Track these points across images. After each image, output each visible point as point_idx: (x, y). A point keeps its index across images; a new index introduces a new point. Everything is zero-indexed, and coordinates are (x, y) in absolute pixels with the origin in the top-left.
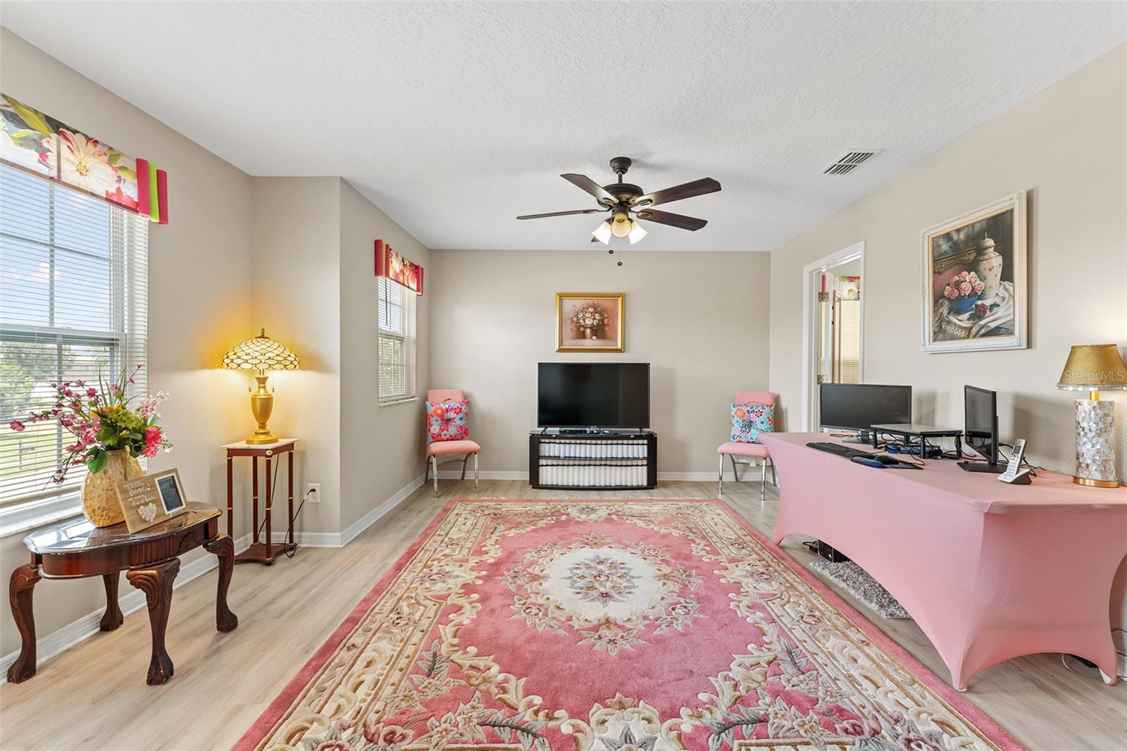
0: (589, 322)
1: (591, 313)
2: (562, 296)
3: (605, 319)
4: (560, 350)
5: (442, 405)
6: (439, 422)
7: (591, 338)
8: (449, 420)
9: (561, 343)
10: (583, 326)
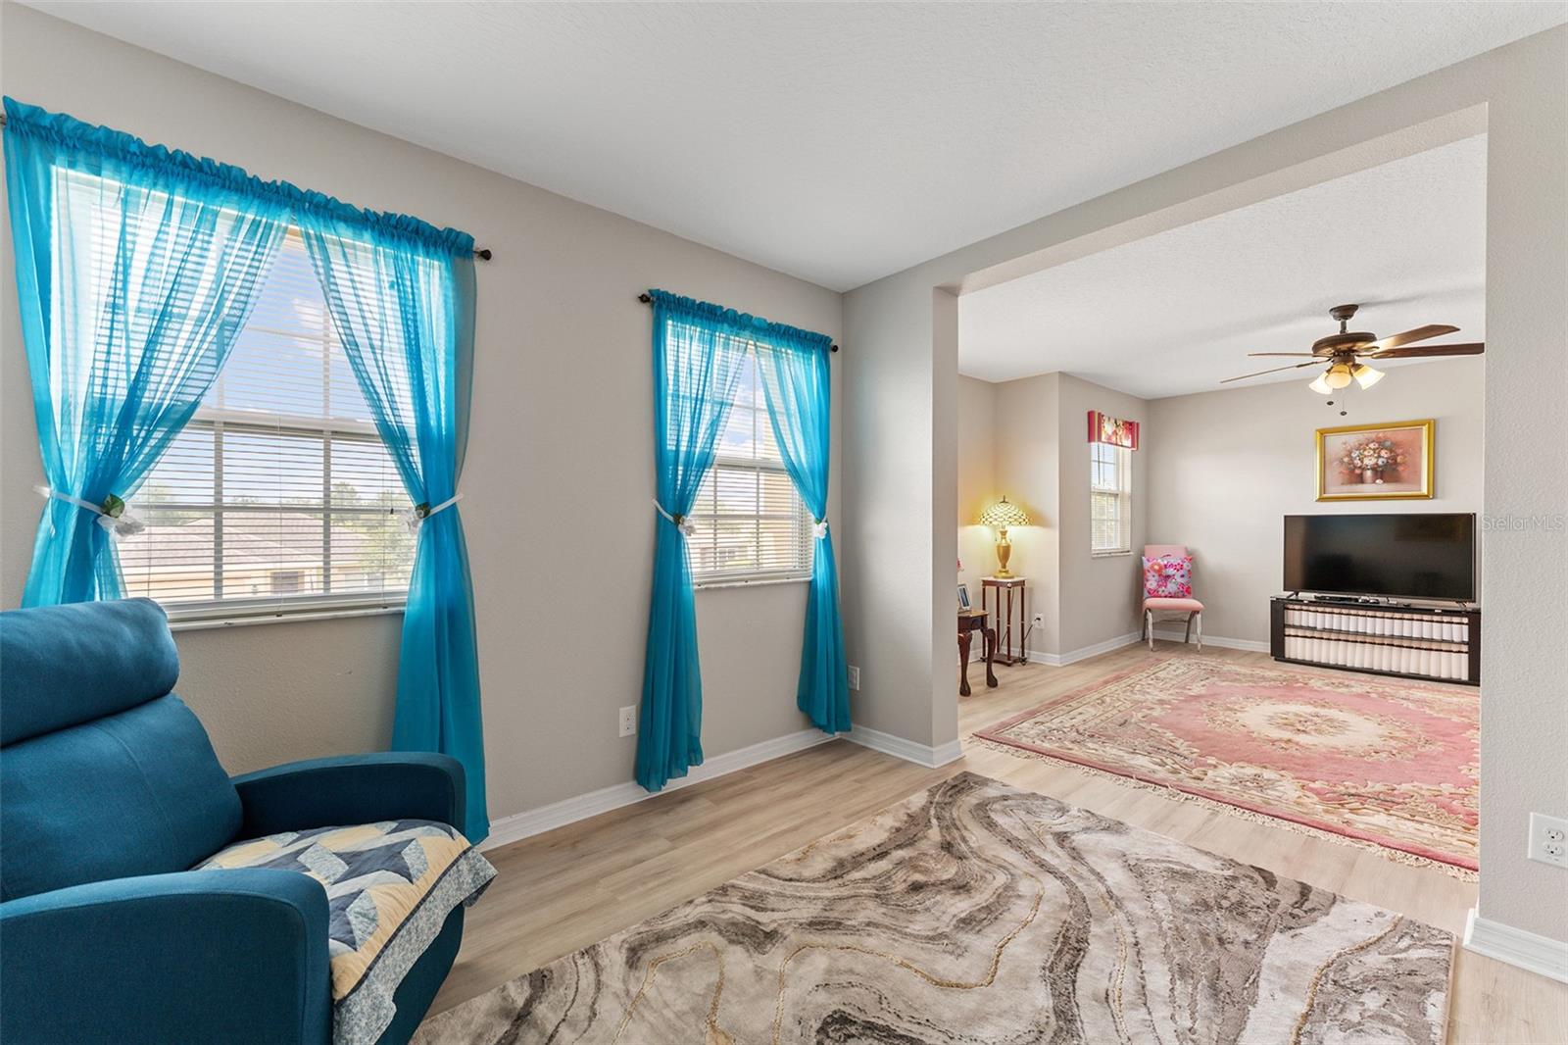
0: (1369, 462)
1: (1374, 450)
2: (1324, 433)
3: (1398, 455)
4: (1321, 499)
5: (1159, 561)
6: (1157, 577)
7: (1374, 482)
8: (1168, 577)
9: (1323, 488)
10: (1360, 467)
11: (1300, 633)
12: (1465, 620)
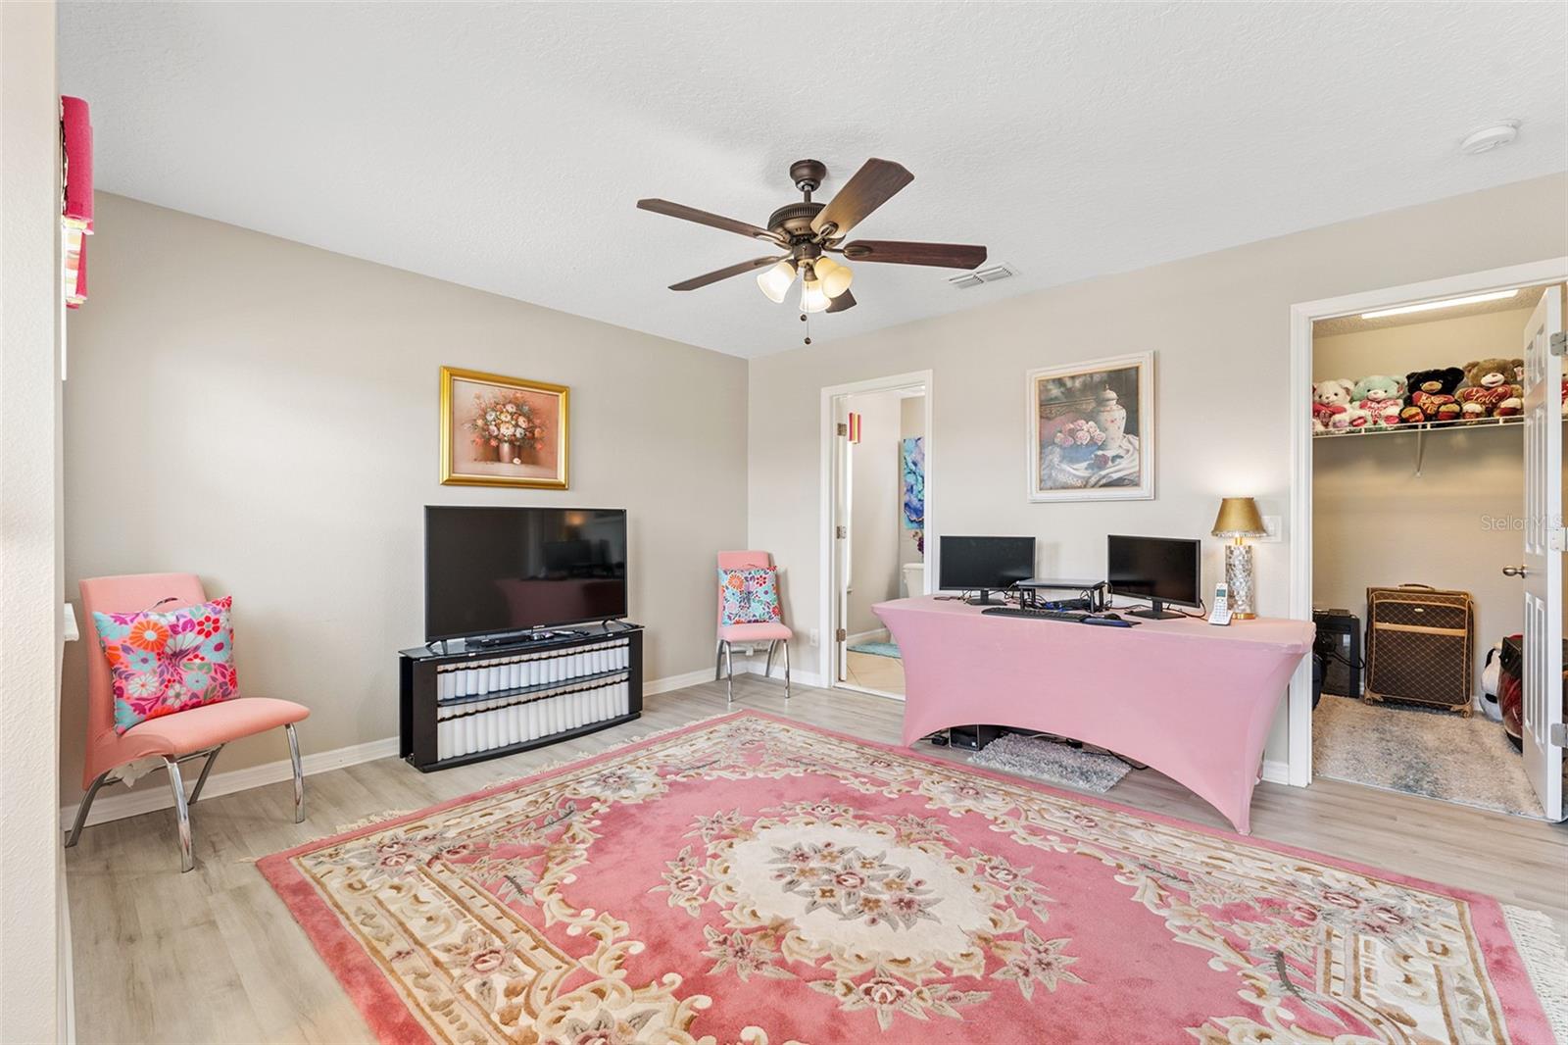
0: (507, 431)
1: (511, 414)
2: (455, 374)
3: (536, 427)
4: (451, 482)
5: (154, 617)
6: (154, 663)
7: (512, 462)
8: (178, 655)
9: (452, 468)
10: (496, 437)
11: (459, 710)
12: (626, 641)
